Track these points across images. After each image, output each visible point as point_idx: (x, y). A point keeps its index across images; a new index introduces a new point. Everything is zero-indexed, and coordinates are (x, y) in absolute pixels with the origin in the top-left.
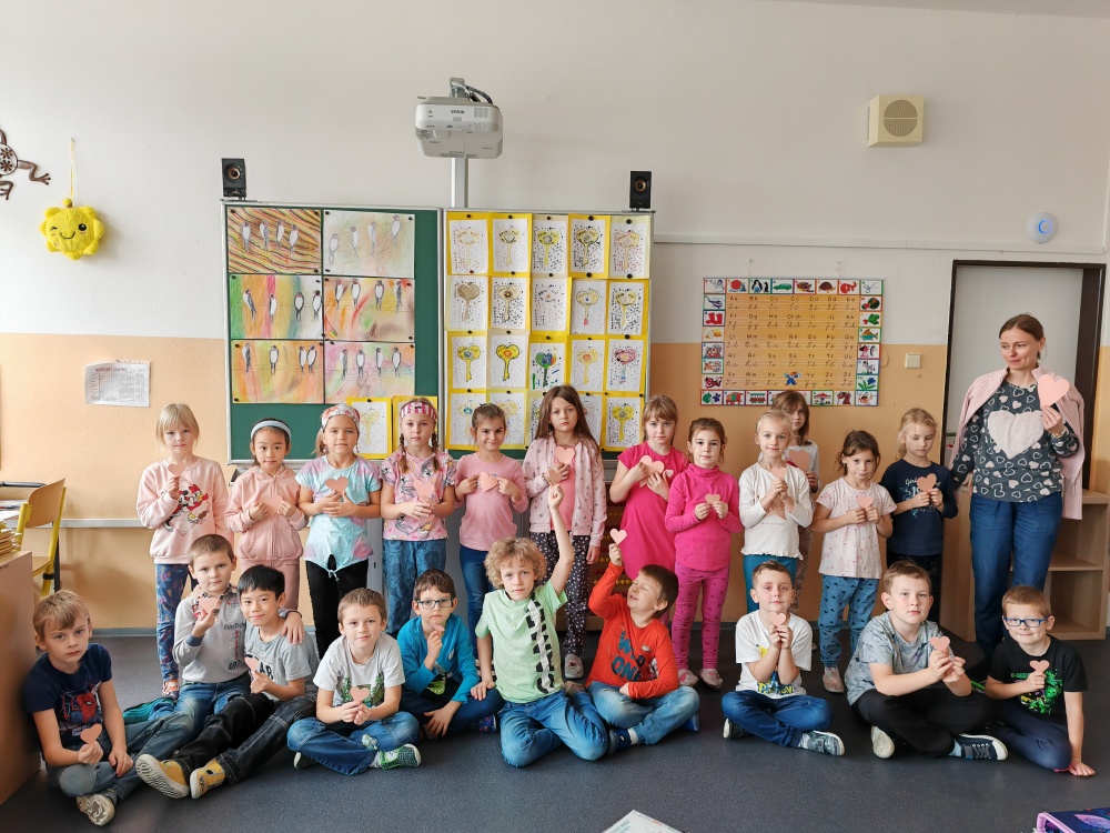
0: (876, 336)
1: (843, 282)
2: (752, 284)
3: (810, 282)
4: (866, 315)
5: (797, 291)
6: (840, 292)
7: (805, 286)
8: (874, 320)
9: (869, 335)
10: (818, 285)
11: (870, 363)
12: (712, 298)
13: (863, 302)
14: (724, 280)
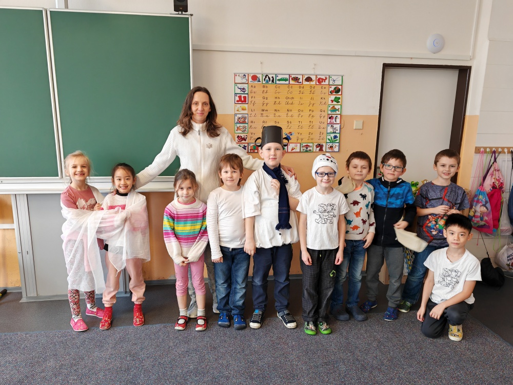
0: (338, 110)
1: (319, 77)
2: (264, 78)
3: (299, 77)
5: (292, 82)
6: (317, 83)
7: (296, 79)
8: (337, 100)
9: (334, 109)
10: (304, 79)
11: (335, 126)
12: (240, 86)
13: (331, 89)
14: (247, 75)
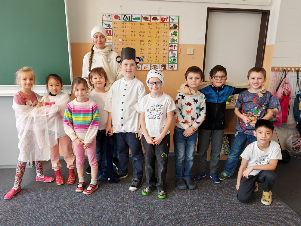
0: (176, 41)
1: (162, 17)
2: (123, 17)
3: (148, 17)
4: (172, 32)
6: (161, 21)
7: (146, 18)
8: (175, 33)
13: (171, 26)
